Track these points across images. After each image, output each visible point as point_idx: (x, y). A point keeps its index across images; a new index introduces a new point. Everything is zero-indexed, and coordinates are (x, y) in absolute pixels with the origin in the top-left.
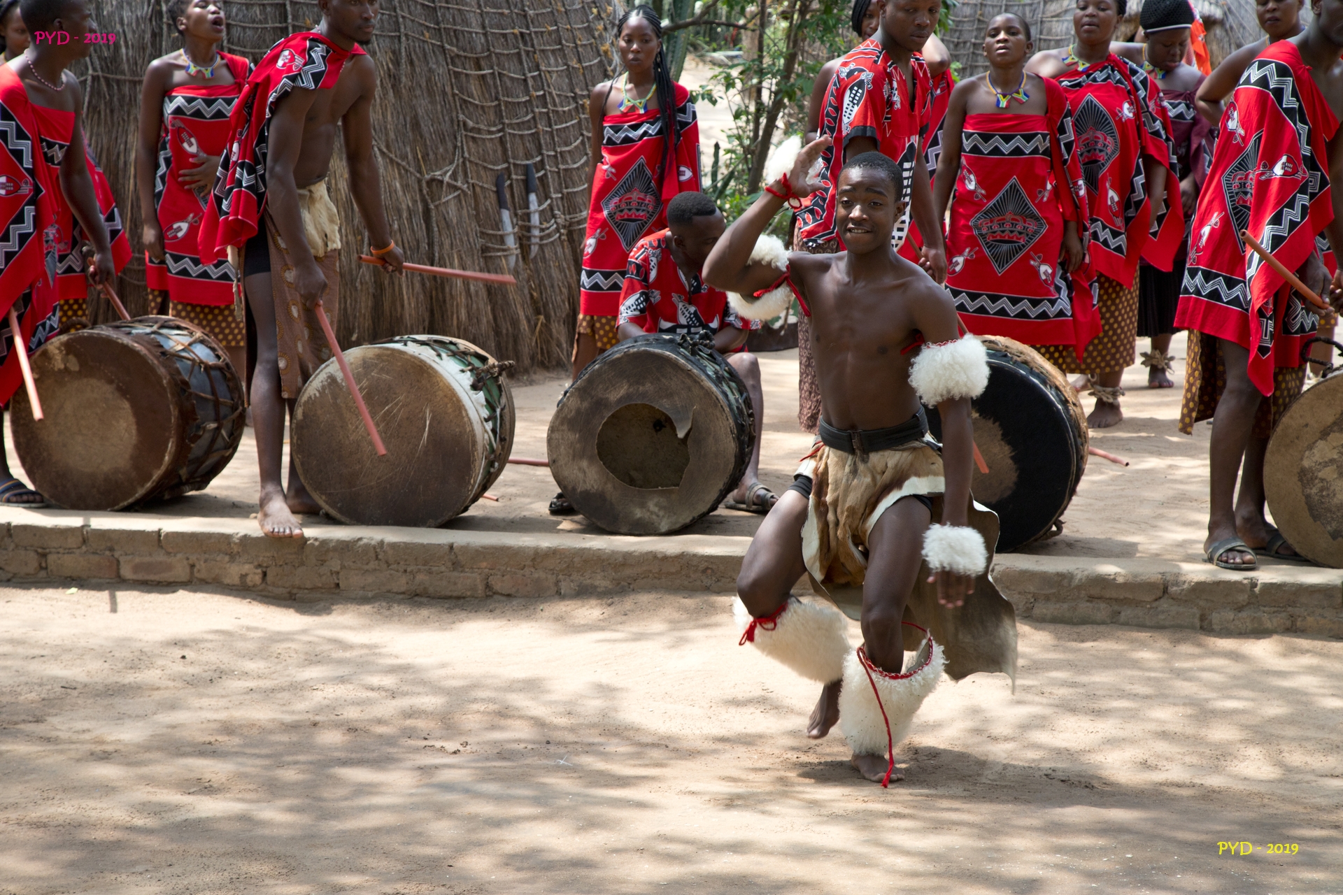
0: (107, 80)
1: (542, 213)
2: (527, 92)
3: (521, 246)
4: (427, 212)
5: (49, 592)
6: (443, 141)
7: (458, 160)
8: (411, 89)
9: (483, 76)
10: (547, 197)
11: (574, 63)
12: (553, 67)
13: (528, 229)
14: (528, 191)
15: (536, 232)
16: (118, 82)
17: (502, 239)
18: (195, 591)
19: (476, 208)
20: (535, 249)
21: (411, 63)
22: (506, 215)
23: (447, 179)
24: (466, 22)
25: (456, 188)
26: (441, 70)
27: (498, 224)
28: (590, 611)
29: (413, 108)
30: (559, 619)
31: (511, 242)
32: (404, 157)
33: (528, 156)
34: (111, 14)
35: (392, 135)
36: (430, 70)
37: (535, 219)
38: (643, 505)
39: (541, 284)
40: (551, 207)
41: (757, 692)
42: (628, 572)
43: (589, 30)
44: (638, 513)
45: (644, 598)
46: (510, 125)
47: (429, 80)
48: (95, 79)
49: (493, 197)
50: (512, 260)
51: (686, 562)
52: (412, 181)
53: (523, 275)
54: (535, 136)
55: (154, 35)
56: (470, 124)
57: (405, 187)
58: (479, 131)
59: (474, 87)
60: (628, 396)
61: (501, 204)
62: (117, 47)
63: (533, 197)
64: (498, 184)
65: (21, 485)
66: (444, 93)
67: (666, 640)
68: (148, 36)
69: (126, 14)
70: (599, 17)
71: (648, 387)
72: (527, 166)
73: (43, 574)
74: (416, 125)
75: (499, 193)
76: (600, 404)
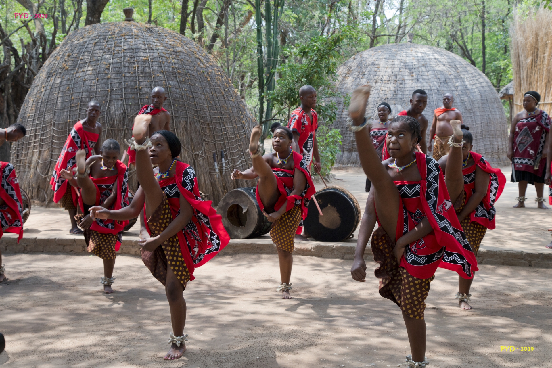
0: (111, 130)
1: (226, 163)
2: (222, 132)
3: (220, 172)
4: (194, 162)
6: (199, 144)
7: (203, 149)
8: (190, 131)
9: (210, 128)
10: (227, 159)
11: (235, 125)
12: (229, 126)
13: (222, 167)
14: (222, 158)
15: (224, 168)
16: (114, 130)
17: (215, 170)
19: (208, 162)
20: (224, 173)
21: (191, 124)
22: (216, 164)
23: (200, 154)
24: (205, 114)
25: (202, 156)
26: (198, 126)
27: (214, 166)
29: (191, 136)
31: (217, 171)
32: (188, 148)
33: (222, 148)
34: (113, 113)
35: (185, 143)
36: (196, 126)
37: (224, 165)
38: (237, 231)
39: (225, 182)
40: (228, 162)
43: (239, 117)
44: (236, 233)
46: (217, 141)
47: (195, 129)
48: (108, 129)
49: (212, 159)
50: (218, 175)
52: (191, 155)
53: (221, 179)
54: (224, 144)
55: (124, 118)
56: (206, 140)
57: (189, 156)
58: (209, 142)
59: (207, 131)
60: (234, 202)
61: (215, 161)
62: (114, 121)
64: (214, 155)
66: (199, 132)
68: (122, 118)
69: (116, 113)
70: (242, 114)
72: (221, 151)
74: (192, 140)
75: (214, 158)
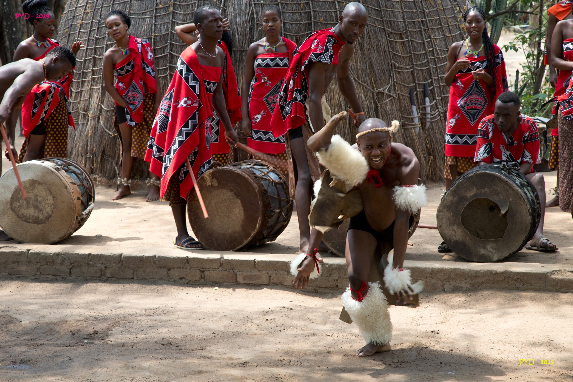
1: (431, 107)
2: (424, 49)
3: (422, 123)
4: (376, 108)
5: (205, 289)
6: (384, 74)
7: (391, 83)
8: (369, 50)
9: (403, 42)
10: (434, 99)
11: (447, 34)
12: (437, 36)
13: (425, 115)
14: (425, 97)
15: (429, 116)
17: (412, 120)
18: (271, 289)
19: (400, 105)
20: (428, 124)
21: (369, 37)
22: (414, 108)
23: (386, 92)
24: (395, 16)
25: (390, 96)
26: (383, 40)
27: (410, 112)
28: (458, 299)
29: (370, 58)
30: (444, 303)
31: (417, 121)
32: (366, 82)
33: (425, 79)
35: (360, 72)
36: (378, 40)
37: (428, 110)
38: (484, 248)
39: (431, 141)
40: (436, 104)
41: (546, 340)
42: (478, 280)
43: (455, 18)
44: (482, 252)
45: (486, 293)
46: (417, 65)
47: (377, 45)
49: (408, 99)
50: (417, 130)
51: (507, 276)
52: (369, 93)
53: (423, 137)
54: (429, 70)
55: (250, 29)
56: (397, 65)
57: (366, 96)
58: (401, 68)
59: (399, 48)
60: (477, 194)
61: (412, 103)
63: (427, 99)
64: (411, 94)
65: (193, 239)
66: (385, 51)
67: (497, 313)
68: (248, 29)
69: (238, 20)
70: (460, 11)
71: (486, 190)
72: (424, 84)
73: (202, 280)
74: (371, 66)
75: (411, 98)
76: (462, 199)
